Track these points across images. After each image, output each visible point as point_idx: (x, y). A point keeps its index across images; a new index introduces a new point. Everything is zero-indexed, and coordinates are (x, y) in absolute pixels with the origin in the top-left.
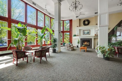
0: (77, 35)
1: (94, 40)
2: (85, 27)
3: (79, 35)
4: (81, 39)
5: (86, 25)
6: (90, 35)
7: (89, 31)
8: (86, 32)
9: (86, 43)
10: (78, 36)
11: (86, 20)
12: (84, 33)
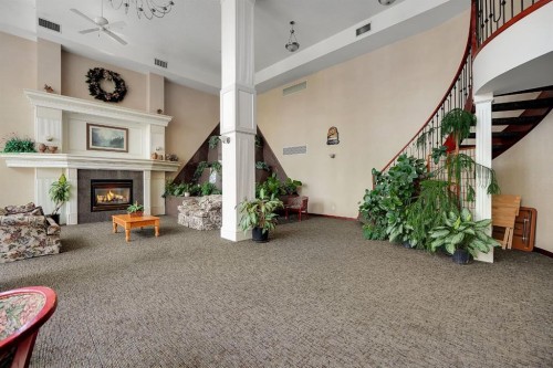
0: (51, 145)
1: (152, 179)
2: (102, 110)
3: (60, 147)
4: (79, 170)
5: (105, 100)
6: (127, 151)
7: (122, 134)
8: (107, 135)
9: (110, 196)
10: (55, 150)
11: (110, 73)
12: (93, 142)
